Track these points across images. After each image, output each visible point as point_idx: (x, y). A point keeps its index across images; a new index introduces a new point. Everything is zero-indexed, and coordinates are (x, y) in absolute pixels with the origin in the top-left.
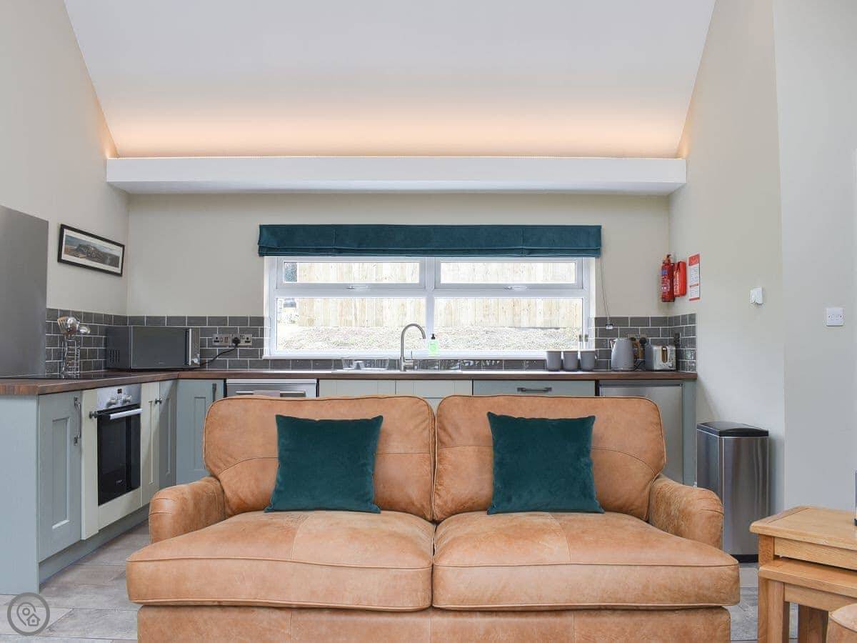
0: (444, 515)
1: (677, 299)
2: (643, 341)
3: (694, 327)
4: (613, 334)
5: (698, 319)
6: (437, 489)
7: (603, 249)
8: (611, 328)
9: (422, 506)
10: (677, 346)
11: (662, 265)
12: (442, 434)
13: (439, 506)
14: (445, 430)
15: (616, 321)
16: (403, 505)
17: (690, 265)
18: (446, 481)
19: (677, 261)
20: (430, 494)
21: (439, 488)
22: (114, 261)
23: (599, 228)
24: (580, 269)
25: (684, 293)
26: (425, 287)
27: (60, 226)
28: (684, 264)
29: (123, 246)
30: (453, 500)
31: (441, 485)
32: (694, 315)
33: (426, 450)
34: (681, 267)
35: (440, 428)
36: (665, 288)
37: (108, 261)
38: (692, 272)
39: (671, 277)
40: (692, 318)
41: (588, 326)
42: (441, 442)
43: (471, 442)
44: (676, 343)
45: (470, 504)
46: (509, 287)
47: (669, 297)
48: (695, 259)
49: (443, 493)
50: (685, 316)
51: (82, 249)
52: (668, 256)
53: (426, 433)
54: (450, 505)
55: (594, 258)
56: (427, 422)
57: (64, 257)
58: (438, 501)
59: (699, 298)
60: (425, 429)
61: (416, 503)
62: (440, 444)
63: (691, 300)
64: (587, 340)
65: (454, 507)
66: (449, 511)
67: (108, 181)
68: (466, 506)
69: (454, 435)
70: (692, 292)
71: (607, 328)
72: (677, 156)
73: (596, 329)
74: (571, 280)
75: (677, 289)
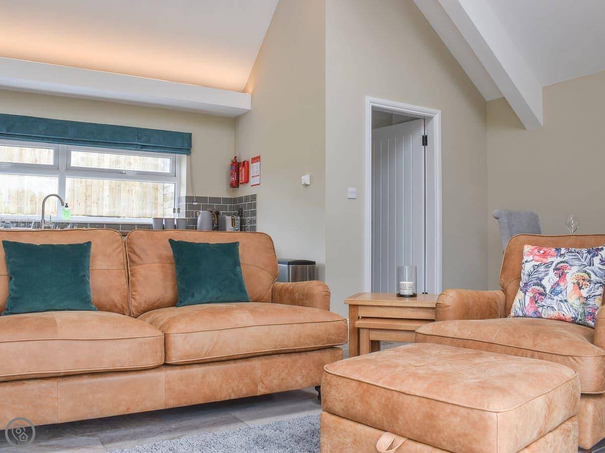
0: (139, 312)
1: (240, 185)
2: (218, 213)
3: (255, 203)
4: (198, 208)
5: (258, 198)
6: (132, 295)
7: (192, 149)
8: (196, 204)
9: (123, 307)
10: (241, 216)
11: (231, 163)
12: (133, 256)
13: (134, 306)
14: (134, 253)
15: (199, 199)
16: (108, 307)
17: (252, 163)
18: (139, 289)
19: (242, 161)
20: (127, 299)
21: (134, 293)
23: (190, 135)
24: (174, 164)
25: (247, 181)
26: (58, 169)
28: (248, 163)
30: (145, 301)
31: (135, 291)
32: (255, 195)
33: (122, 267)
34: (246, 164)
35: (131, 252)
36: (233, 178)
38: (254, 168)
39: (238, 172)
40: (254, 197)
41: (179, 202)
42: (132, 261)
43: (156, 260)
44: (240, 214)
45: (158, 303)
46: (124, 172)
47: (235, 185)
48: (256, 159)
49: (137, 297)
50: (247, 196)
52: (235, 157)
53: (121, 255)
54: (143, 305)
55: (186, 156)
56: (121, 248)
58: (134, 303)
59: (259, 184)
60: (120, 252)
61: (118, 305)
62: (131, 263)
63: (252, 186)
64: (179, 212)
65: (146, 306)
66: (142, 309)
68: (155, 305)
69: (142, 256)
70: (252, 181)
71: (194, 204)
72: (244, 91)
73: (186, 204)
74: (167, 170)
75: (242, 178)
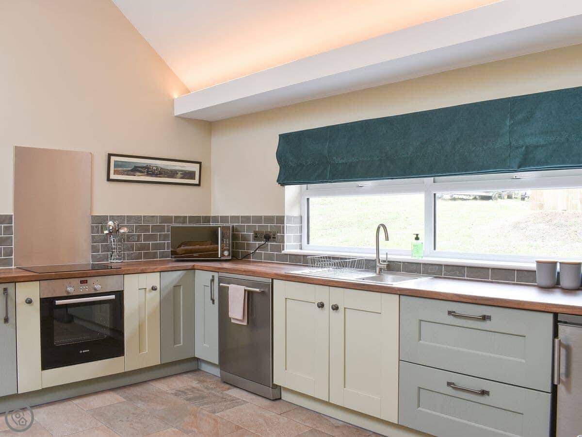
22: (191, 175)
27: (107, 155)
29: (200, 163)
37: (179, 175)
51: (139, 169)
57: (112, 176)
67: (175, 115)
